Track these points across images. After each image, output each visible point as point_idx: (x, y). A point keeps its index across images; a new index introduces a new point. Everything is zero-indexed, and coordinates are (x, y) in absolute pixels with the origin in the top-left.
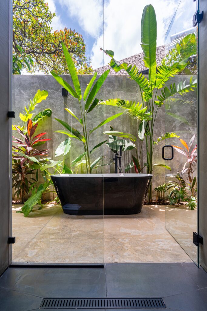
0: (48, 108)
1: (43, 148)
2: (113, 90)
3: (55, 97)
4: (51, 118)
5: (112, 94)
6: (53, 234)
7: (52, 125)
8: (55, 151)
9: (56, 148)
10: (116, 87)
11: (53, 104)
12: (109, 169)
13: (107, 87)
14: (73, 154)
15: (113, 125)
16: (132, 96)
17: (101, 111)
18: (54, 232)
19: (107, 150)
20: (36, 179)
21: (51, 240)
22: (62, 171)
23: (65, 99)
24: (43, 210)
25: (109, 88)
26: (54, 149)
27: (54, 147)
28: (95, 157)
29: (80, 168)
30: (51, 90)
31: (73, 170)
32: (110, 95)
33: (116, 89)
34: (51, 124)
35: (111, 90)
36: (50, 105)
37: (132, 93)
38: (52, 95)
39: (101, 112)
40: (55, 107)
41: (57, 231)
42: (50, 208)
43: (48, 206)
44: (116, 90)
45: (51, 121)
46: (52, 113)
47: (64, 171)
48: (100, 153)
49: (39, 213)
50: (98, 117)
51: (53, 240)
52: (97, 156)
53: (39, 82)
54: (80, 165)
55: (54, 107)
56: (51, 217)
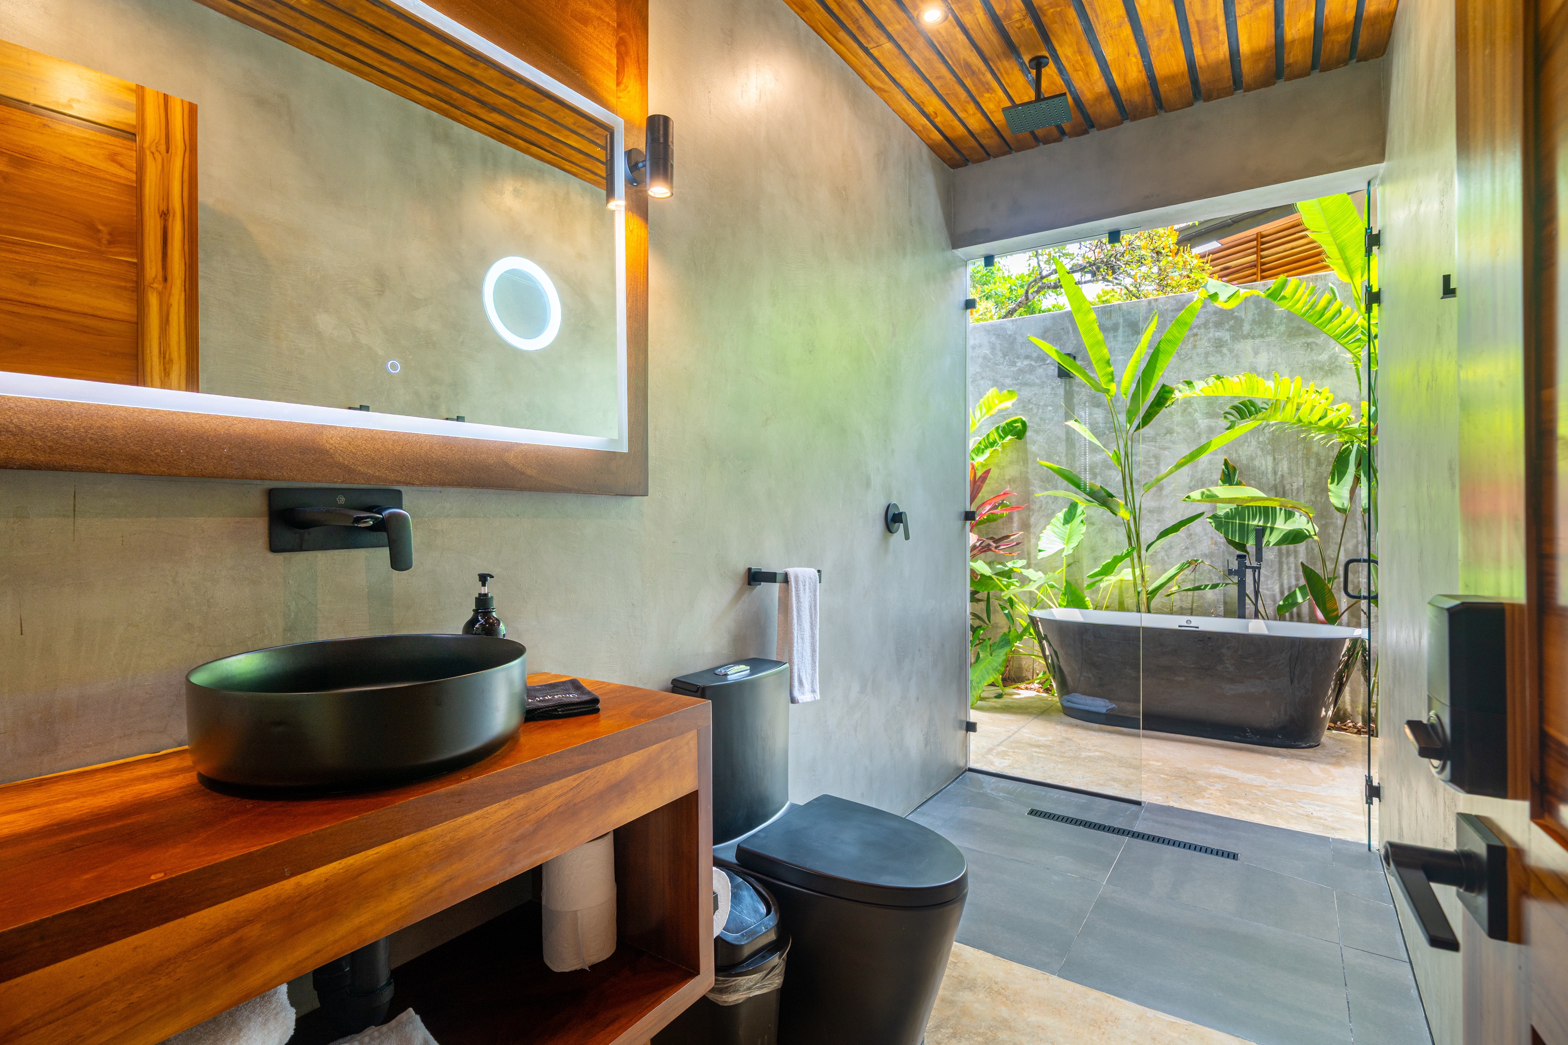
0: (1016, 414)
1: (1003, 529)
2: (1234, 338)
3: (1037, 381)
4: (1026, 443)
5: (1231, 351)
6: (1038, 746)
7: (1028, 463)
8: (1038, 538)
9: (1042, 532)
10: (1246, 328)
11: (1029, 401)
12: (1218, 601)
13: (1212, 330)
14: (1093, 550)
15: (1234, 456)
16: (1312, 350)
17: (1190, 410)
18: (1040, 743)
19: (1212, 538)
20: (985, 616)
21: (1034, 754)
22: (1060, 600)
23: (1065, 384)
24: (1005, 700)
25: (1217, 334)
26: (1034, 534)
27: (1035, 527)
28: (1166, 558)
29: (1116, 592)
30: (1026, 362)
31: (1094, 596)
32: (1223, 355)
33: (1245, 332)
34: (1025, 461)
35: (1228, 337)
36: (1022, 405)
37: (1310, 340)
38: (1028, 376)
39: (1190, 413)
40: (1038, 408)
41: (1048, 743)
42: (1025, 698)
43: (1019, 694)
44: (1246, 337)
45: (1025, 451)
46: (1028, 429)
47: (1063, 601)
48: (1187, 548)
49: (998, 706)
50: (1178, 434)
51: (1041, 755)
52: (1174, 556)
53: (989, 342)
54: (1115, 583)
55: (1035, 411)
56: (1031, 718)
